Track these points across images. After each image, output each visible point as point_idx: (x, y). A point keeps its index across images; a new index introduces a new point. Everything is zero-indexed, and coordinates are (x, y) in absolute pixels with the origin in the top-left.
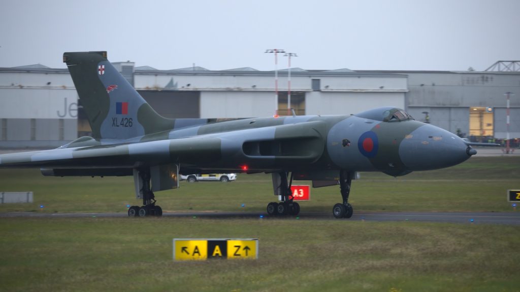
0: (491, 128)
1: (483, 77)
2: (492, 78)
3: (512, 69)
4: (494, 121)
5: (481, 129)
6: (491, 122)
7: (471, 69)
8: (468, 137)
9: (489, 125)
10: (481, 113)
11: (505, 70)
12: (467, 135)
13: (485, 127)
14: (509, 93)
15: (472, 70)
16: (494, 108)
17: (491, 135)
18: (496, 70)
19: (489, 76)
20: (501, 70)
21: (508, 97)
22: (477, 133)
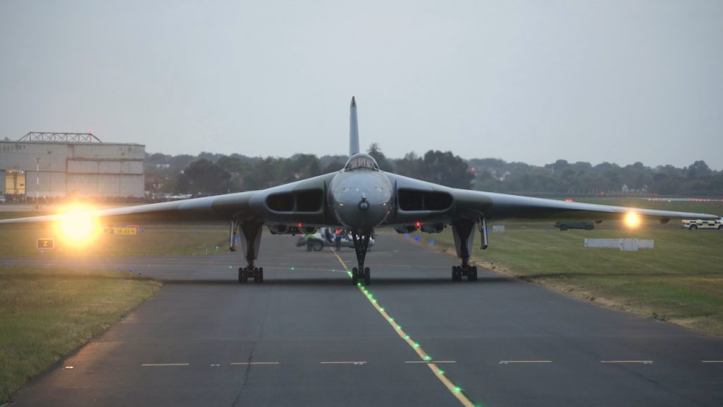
0: (24, 187)
1: (17, 146)
2: (24, 147)
3: (41, 139)
4: (26, 181)
5: (15, 188)
6: (23, 182)
7: (6, 138)
8: (5, 195)
9: (22, 185)
10: (15, 176)
11: (35, 140)
12: (3, 193)
13: (18, 187)
14: (38, 159)
15: (8, 140)
16: (26, 171)
17: (24, 193)
18: (28, 139)
19: (22, 145)
20: (32, 139)
21: (38, 162)
22: (12, 192)
